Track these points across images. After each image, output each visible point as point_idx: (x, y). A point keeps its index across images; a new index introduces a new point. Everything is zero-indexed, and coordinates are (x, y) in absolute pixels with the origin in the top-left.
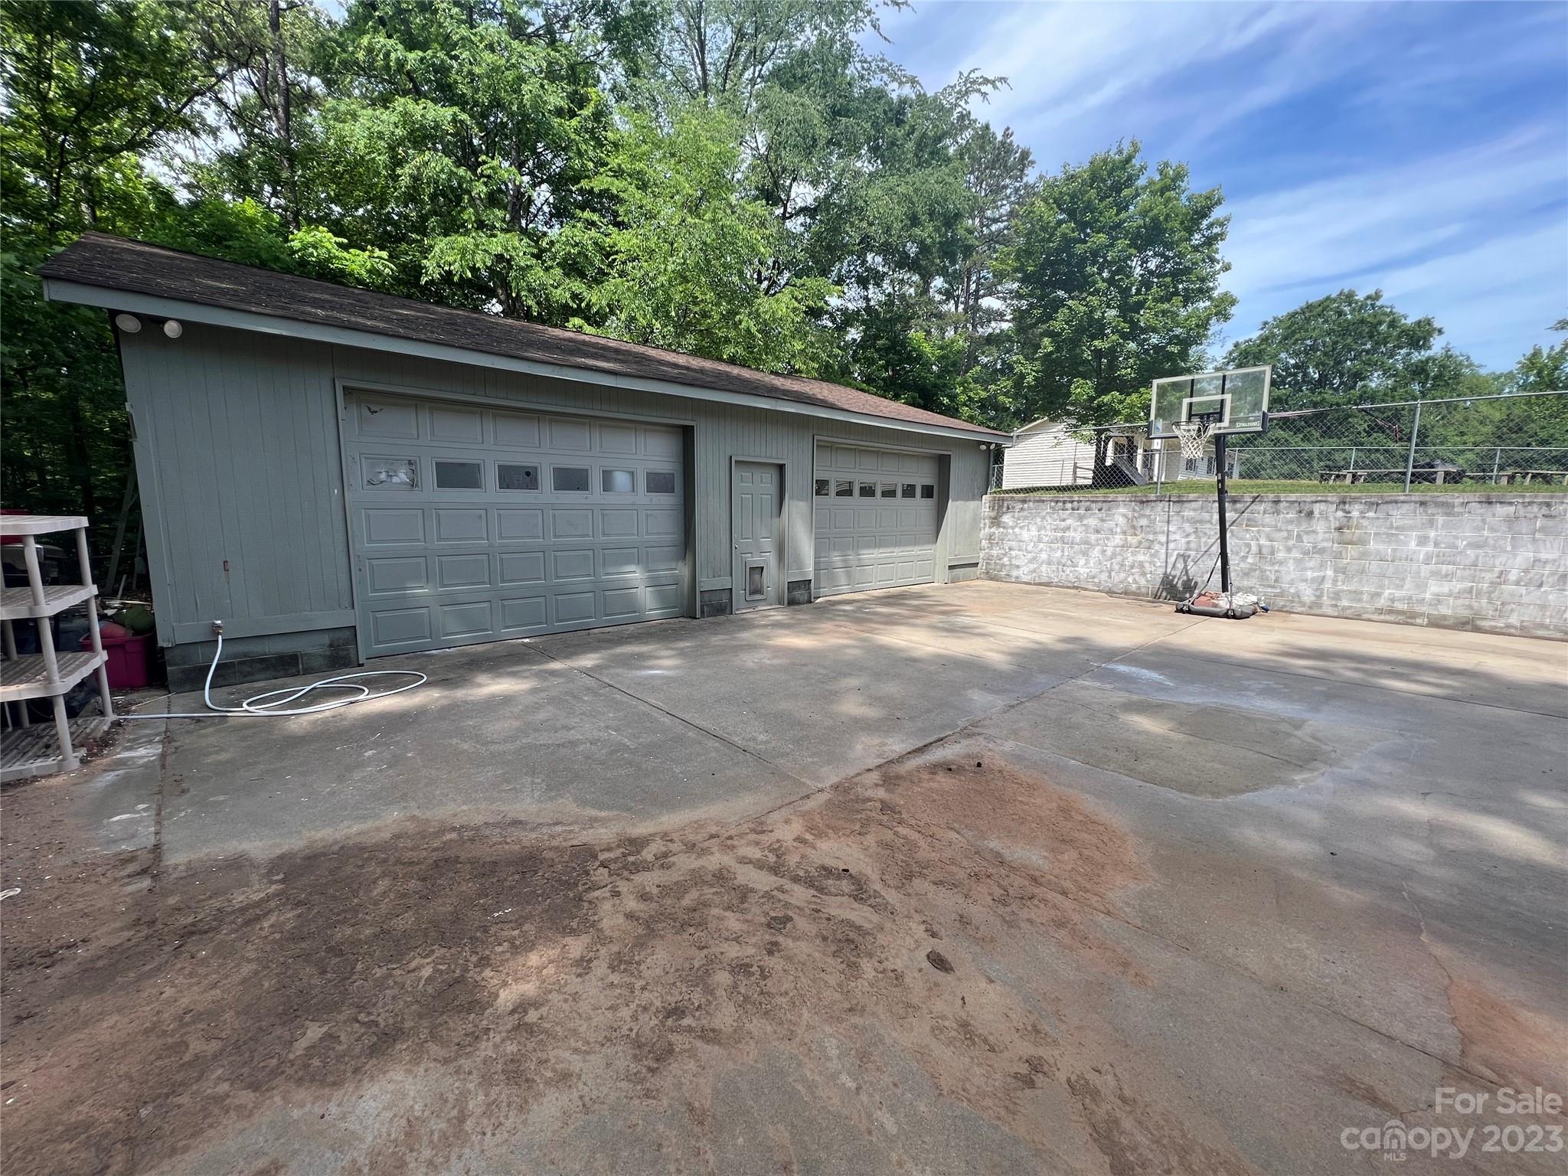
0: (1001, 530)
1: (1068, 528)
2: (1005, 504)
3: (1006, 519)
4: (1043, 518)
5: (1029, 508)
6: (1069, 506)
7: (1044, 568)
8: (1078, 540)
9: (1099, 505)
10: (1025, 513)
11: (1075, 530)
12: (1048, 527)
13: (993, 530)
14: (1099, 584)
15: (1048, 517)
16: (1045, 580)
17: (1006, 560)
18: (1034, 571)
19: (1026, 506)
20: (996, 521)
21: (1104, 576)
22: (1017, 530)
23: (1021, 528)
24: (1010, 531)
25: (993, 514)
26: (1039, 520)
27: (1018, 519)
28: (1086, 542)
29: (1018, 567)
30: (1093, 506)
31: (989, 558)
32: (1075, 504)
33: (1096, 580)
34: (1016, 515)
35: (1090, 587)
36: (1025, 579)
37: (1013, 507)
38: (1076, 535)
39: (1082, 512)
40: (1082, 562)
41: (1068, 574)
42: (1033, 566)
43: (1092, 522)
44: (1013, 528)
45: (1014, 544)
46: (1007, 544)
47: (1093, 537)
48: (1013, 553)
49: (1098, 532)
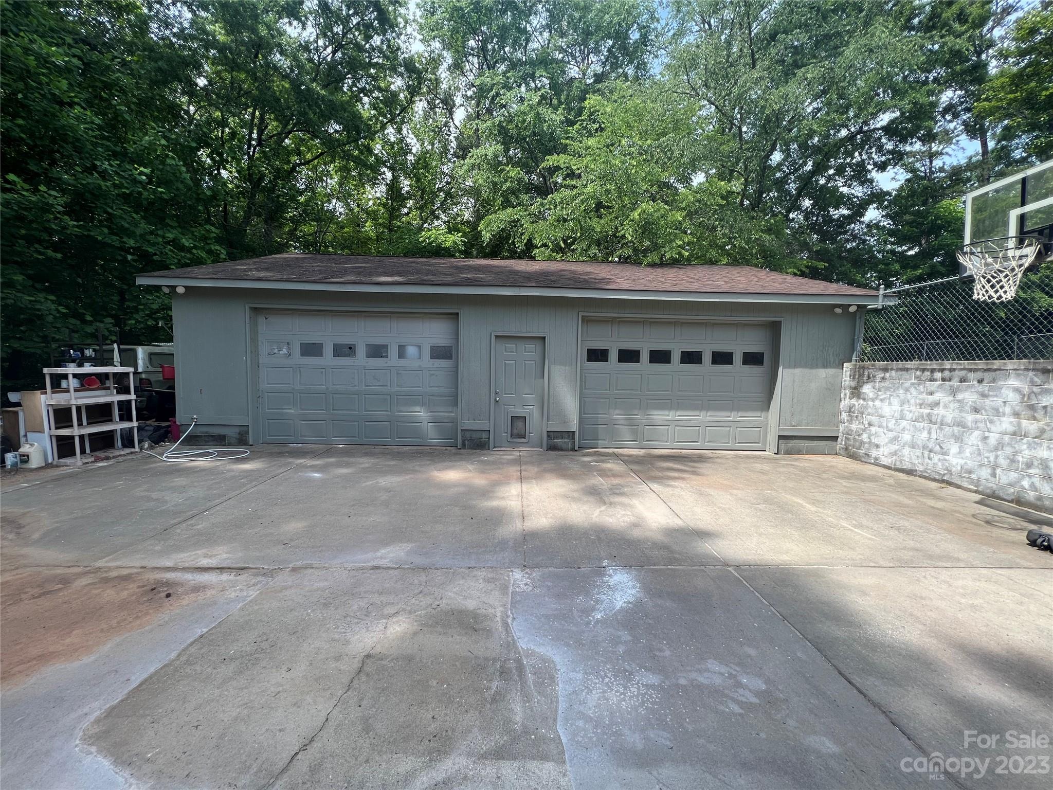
0: (861, 402)
1: (937, 404)
2: (866, 373)
3: (867, 389)
4: (907, 390)
5: (891, 378)
6: (938, 375)
7: (906, 451)
8: (949, 420)
9: (979, 375)
10: (886, 384)
11: (946, 407)
12: (912, 401)
13: (854, 401)
14: (977, 483)
15: (912, 390)
16: (907, 466)
17: (865, 437)
18: (895, 453)
19: (888, 375)
20: (856, 392)
21: (985, 473)
22: (878, 403)
23: (882, 400)
24: (870, 403)
25: (853, 384)
26: (901, 391)
27: (879, 390)
28: (961, 424)
29: (877, 446)
30: (971, 376)
31: (848, 433)
32: (947, 373)
33: (974, 476)
34: (877, 385)
35: (965, 485)
36: (885, 461)
37: (874, 376)
38: (947, 413)
39: (955, 383)
40: (954, 449)
41: (936, 464)
42: (894, 447)
43: (969, 396)
44: (873, 400)
45: (874, 419)
46: (867, 419)
47: (970, 418)
48: (873, 429)
49: (976, 410)
